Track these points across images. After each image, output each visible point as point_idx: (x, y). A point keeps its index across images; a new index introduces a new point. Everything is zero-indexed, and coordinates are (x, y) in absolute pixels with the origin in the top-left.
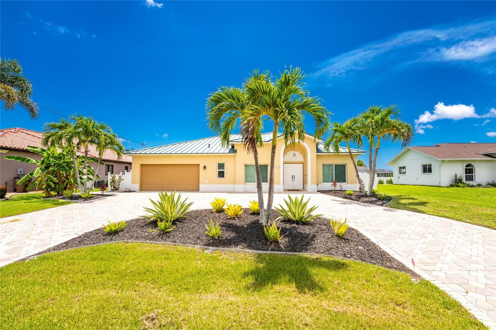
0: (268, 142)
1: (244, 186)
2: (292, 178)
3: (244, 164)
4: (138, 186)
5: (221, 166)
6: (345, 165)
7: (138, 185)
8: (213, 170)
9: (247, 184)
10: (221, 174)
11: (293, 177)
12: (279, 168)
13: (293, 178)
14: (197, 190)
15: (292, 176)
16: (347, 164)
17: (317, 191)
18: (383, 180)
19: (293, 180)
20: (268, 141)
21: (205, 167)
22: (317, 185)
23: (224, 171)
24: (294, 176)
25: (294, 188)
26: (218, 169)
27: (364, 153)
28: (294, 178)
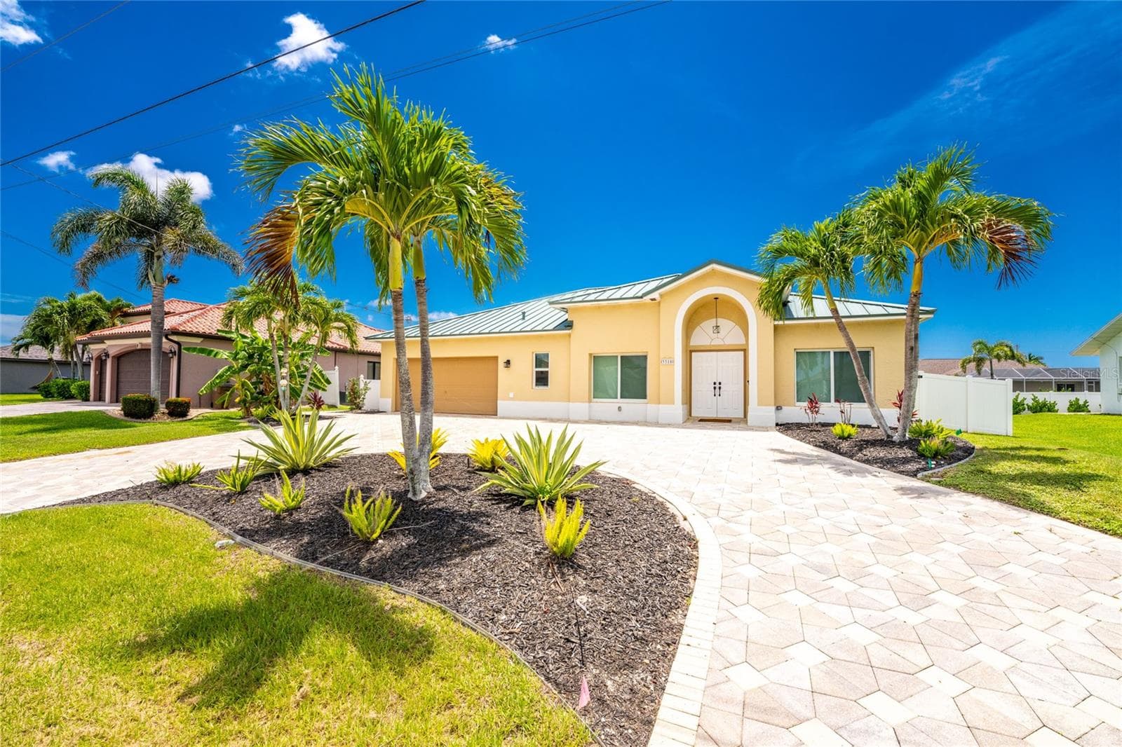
0: (641, 300)
1: (590, 407)
2: (715, 388)
3: (590, 355)
4: (391, 402)
5: (541, 361)
6: (868, 352)
7: (391, 399)
8: (527, 370)
9: (597, 402)
10: (542, 379)
11: (717, 386)
12: (672, 362)
13: (717, 390)
14: (494, 413)
15: (715, 383)
16: (873, 348)
17: (777, 425)
18: (1086, 402)
19: (717, 394)
20: (641, 297)
21: (508, 362)
22: (778, 408)
23: (547, 372)
24: (720, 383)
25: (721, 416)
26: (536, 367)
27: (931, 316)
28: (720, 388)
